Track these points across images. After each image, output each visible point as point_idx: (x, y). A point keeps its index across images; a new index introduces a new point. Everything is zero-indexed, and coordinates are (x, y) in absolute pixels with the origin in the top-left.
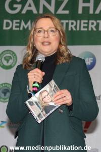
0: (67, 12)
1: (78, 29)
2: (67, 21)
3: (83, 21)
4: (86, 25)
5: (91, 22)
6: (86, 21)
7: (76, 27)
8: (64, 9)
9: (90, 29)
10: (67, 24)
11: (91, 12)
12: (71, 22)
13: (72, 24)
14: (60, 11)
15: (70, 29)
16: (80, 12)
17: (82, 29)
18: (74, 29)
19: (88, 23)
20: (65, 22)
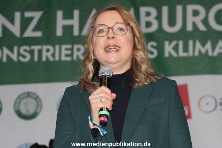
0: (39, 34)
1: (57, 58)
2: (40, 47)
3: (64, 47)
4: (69, 52)
5: (76, 47)
6: (69, 47)
7: (53, 55)
8: (35, 29)
9: (75, 58)
10: (40, 52)
11: (76, 32)
12: (45, 48)
13: (48, 51)
14: (29, 33)
15: (44, 59)
16: (59, 32)
17: (64, 58)
18: (51, 59)
19: (72, 50)
20: (36, 48)
